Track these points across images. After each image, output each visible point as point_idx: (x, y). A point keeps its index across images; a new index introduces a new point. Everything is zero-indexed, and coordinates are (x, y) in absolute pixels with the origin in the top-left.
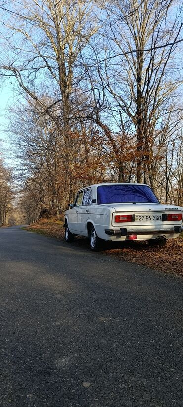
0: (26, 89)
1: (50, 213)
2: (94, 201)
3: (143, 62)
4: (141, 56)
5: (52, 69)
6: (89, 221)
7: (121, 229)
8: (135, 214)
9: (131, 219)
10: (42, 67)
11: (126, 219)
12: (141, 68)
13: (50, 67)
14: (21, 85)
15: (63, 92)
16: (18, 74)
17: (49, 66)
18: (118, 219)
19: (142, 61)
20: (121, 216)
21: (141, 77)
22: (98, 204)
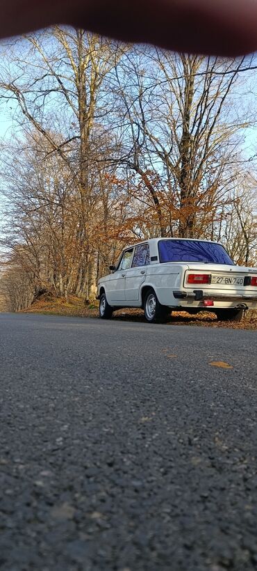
0: (31, 118)
1: (50, 294)
2: (154, 259)
3: (193, 94)
4: (191, 85)
5: (68, 94)
6: (145, 284)
7: (194, 292)
8: (213, 275)
9: (207, 279)
10: (54, 90)
11: (201, 279)
12: (189, 102)
13: (65, 91)
14: (24, 112)
15: (82, 126)
16: (20, 96)
17: (64, 89)
18: (192, 279)
19: (191, 93)
20: (196, 275)
21: (189, 113)
22: (160, 263)
